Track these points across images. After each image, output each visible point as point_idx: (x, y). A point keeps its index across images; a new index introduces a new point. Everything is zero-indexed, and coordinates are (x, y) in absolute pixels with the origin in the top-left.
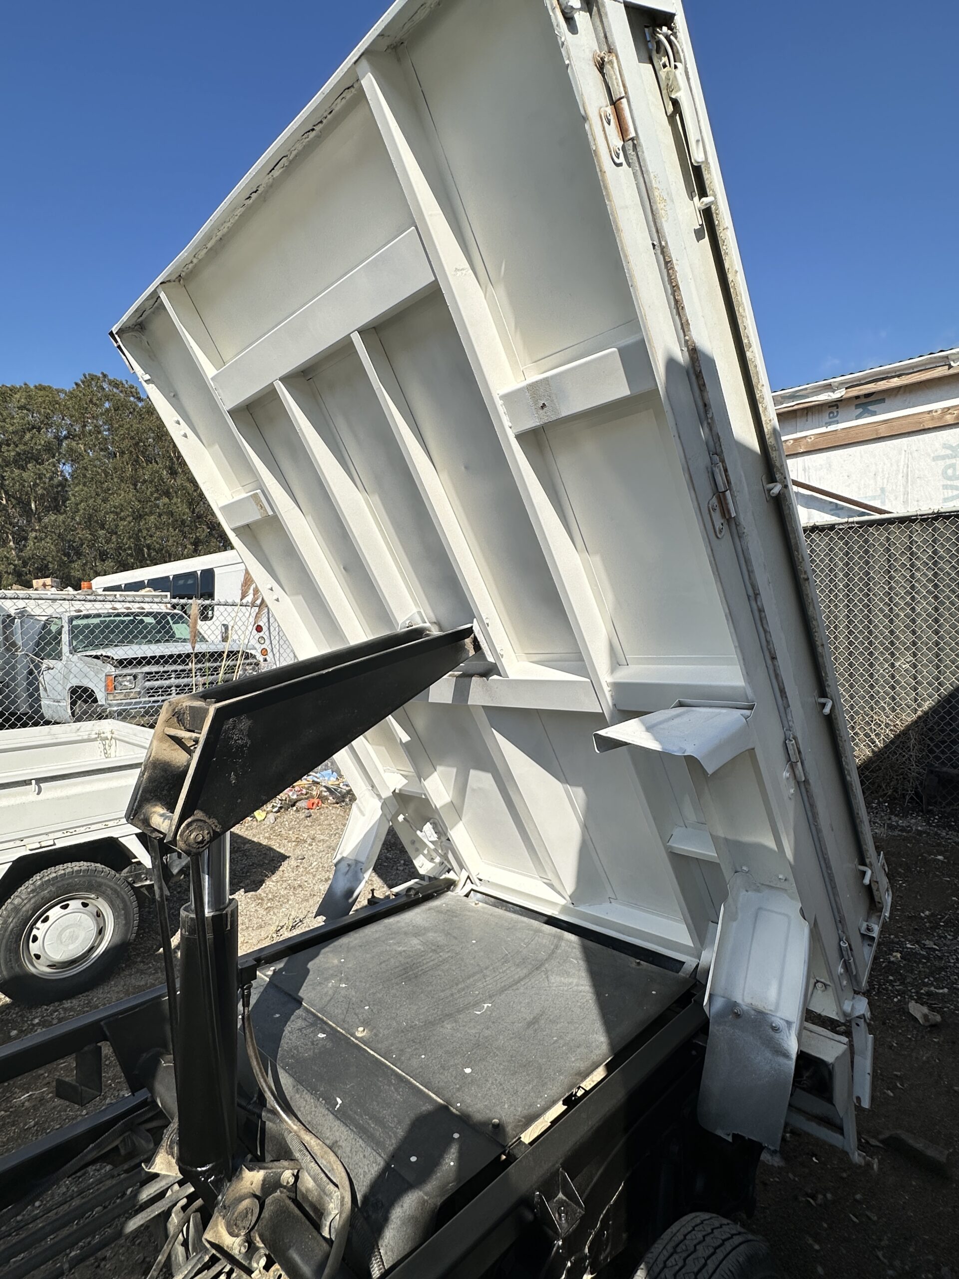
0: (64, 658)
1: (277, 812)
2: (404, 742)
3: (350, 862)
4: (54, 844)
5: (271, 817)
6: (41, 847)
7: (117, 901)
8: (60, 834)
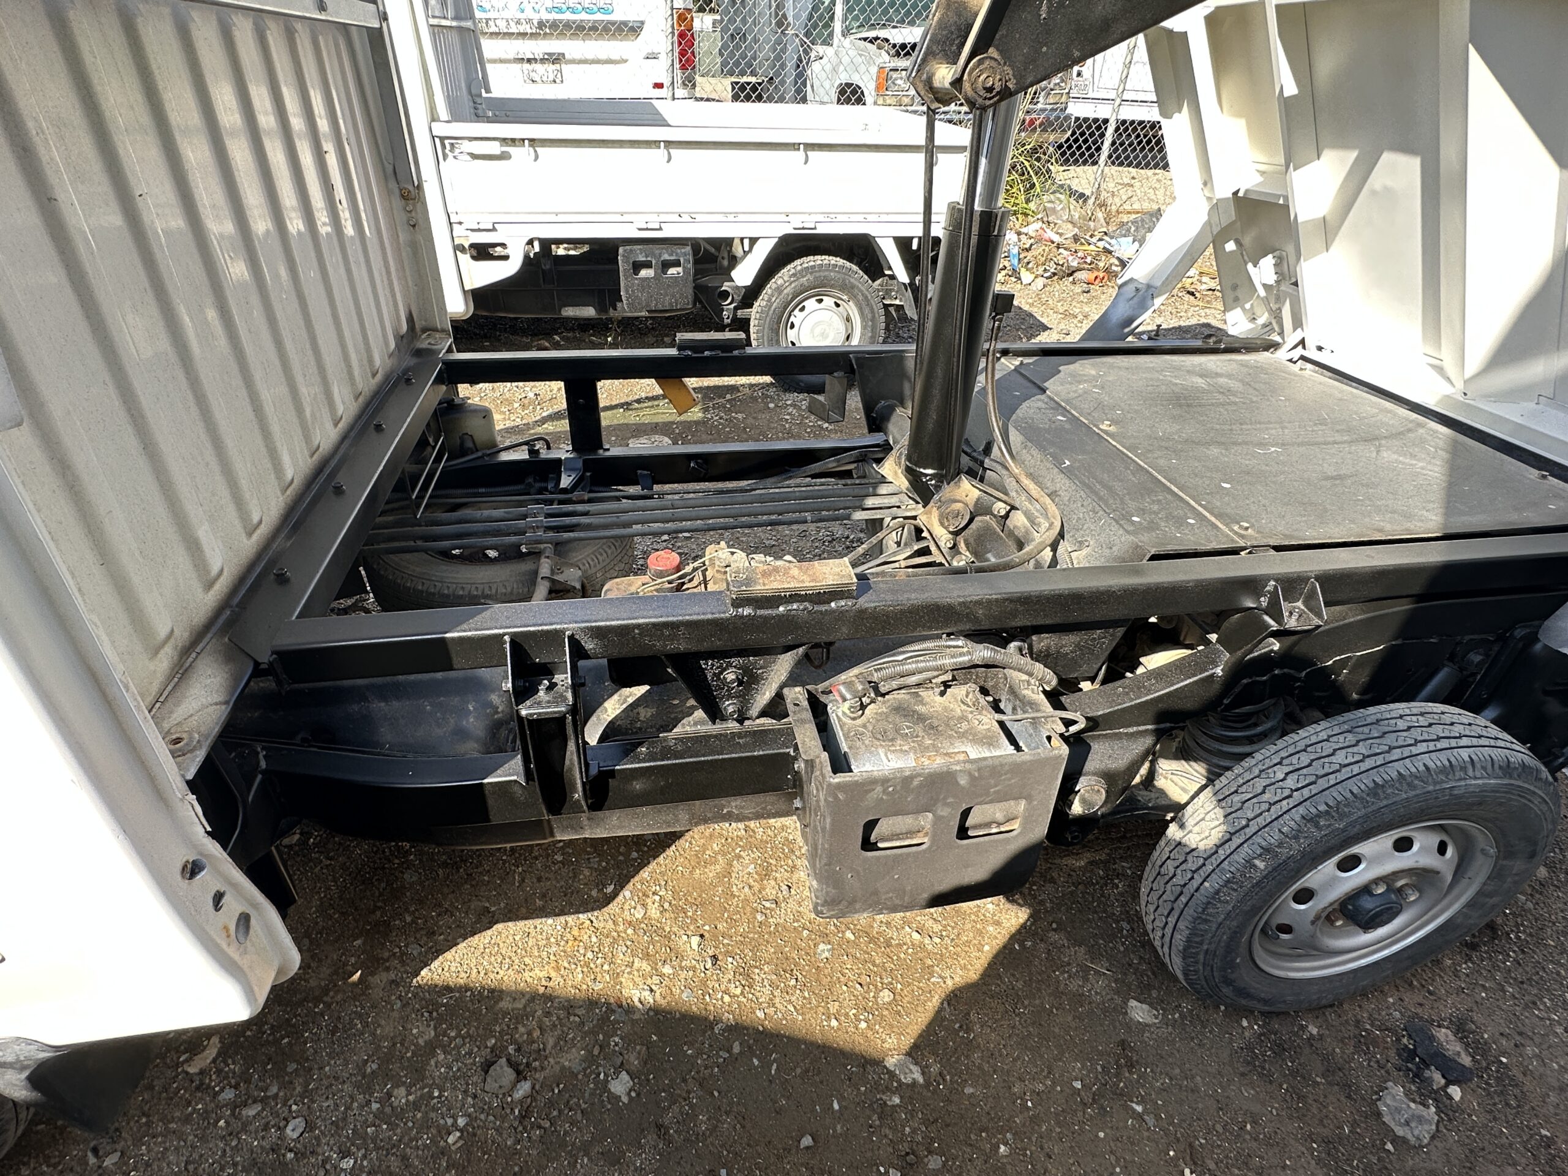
0: (836, 41)
1: (1047, 278)
2: (1286, 94)
3: (1140, 286)
4: (815, 228)
5: (1040, 282)
6: (803, 228)
7: (867, 311)
8: (820, 218)
